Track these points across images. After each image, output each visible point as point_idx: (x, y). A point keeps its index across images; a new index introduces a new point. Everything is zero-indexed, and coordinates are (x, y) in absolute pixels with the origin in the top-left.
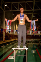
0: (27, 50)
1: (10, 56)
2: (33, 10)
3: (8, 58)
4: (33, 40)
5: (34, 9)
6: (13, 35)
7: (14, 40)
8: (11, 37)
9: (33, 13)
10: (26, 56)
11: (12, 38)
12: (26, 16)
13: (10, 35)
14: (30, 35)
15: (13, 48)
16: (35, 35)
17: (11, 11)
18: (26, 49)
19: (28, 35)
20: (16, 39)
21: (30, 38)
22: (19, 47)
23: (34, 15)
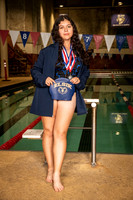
3: (24, 136)
4: (117, 74)
10: (91, 131)
13: (26, 55)
14: (106, 56)
16: (126, 56)
19: (98, 55)
21: (105, 68)
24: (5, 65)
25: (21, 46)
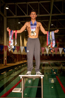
0: (42, 78)
1: (15, 89)
2: (51, 15)
3: (13, 91)
4: (51, 62)
5: (52, 13)
6: (19, 55)
7: (21, 62)
8: (16, 58)
9: (50, 20)
10: (41, 88)
11: (18, 60)
12: (39, 24)
13: (14, 55)
14: (46, 55)
15: (20, 76)
16: (54, 55)
17: (15, 16)
18: (40, 76)
19: (43, 55)
20: (25, 61)
21: (46, 60)
22: (29, 74)
23: (52, 22)
24: (6, 59)
25: (12, 51)
